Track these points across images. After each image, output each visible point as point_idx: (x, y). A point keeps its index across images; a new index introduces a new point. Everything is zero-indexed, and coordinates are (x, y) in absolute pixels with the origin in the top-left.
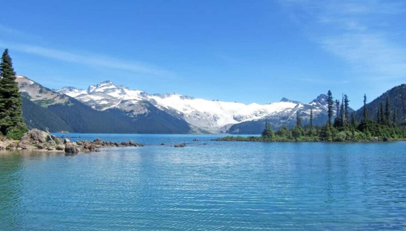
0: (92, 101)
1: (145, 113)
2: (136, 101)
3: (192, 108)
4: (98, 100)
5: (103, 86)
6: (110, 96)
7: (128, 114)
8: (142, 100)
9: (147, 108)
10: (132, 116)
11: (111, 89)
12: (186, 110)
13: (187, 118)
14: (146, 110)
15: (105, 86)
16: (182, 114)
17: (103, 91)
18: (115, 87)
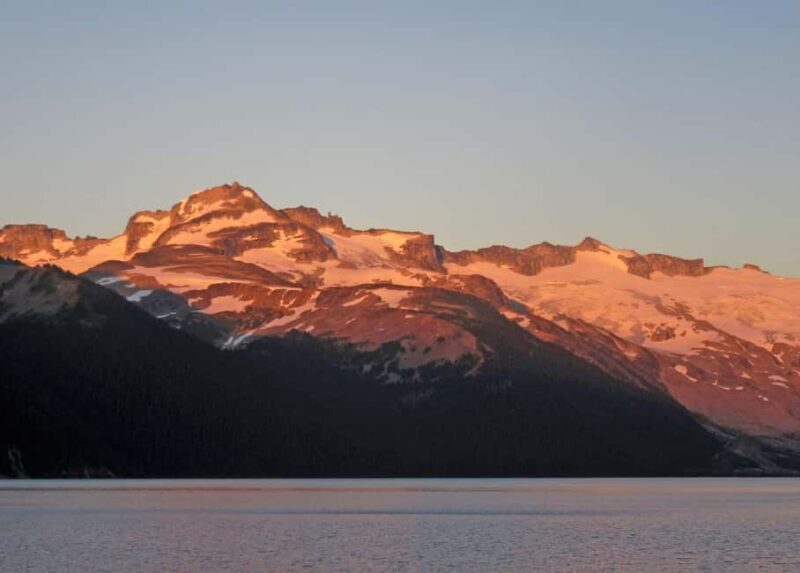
0: (163, 296)
1: (468, 359)
2: (404, 294)
3: (703, 325)
4: (194, 293)
5: (207, 218)
6: (252, 269)
7: (367, 368)
8: (418, 283)
9: (475, 332)
10: (394, 378)
11: (250, 230)
12: (668, 334)
13: (680, 380)
14: (470, 342)
15: (217, 214)
16: (651, 359)
17: (207, 243)
18: (271, 220)
